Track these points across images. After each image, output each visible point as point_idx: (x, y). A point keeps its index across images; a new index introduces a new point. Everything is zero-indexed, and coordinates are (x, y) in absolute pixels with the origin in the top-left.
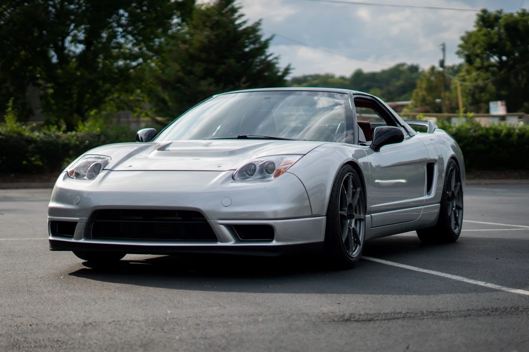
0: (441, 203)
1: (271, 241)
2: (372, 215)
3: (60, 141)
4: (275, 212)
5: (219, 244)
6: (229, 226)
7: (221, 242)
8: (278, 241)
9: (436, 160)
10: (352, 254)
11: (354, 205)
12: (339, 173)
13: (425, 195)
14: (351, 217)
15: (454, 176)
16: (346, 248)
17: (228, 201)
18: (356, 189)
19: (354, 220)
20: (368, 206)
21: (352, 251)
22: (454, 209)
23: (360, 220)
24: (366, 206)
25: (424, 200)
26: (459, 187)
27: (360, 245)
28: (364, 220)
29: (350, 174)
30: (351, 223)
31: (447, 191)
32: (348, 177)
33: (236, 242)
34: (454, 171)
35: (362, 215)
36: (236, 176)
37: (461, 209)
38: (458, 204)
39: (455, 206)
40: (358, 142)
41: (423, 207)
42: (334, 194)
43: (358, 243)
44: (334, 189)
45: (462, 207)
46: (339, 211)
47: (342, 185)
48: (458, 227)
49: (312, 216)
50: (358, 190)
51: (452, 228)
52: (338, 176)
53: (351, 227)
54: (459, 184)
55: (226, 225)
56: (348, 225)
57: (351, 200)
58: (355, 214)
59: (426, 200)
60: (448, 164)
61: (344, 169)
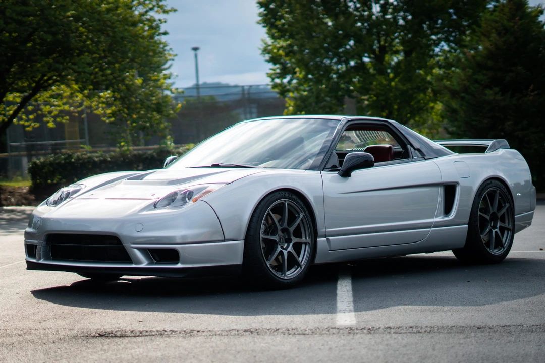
0: (470, 223)
1: (177, 263)
2: (330, 238)
4: (183, 237)
5: (134, 266)
6: (143, 250)
7: (136, 264)
8: (182, 263)
9: (458, 183)
10: (285, 275)
11: (292, 229)
12: (265, 200)
13: (437, 217)
14: (288, 241)
15: (497, 197)
16: (273, 271)
17: (139, 227)
18: (299, 214)
19: (291, 244)
20: (321, 230)
21: (285, 274)
22: (496, 230)
23: (306, 243)
24: (317, 230)
25: (432, 223)
26: (506, 208)
27: (301, 268)
28: (309, 243)
29: (285, 201)
30: (288, 246)
31: (479, 213)
32: (283, 203)
33: (149, 264)
34: (498, 191)
35: (307, 238)
36: (158, 204)
37: (511, 230)
38: (503, 225)
39: (498, 227)
40: (325, 168)
41: (432, 229)
42: (255, 220)
43: (299, 265)
44: (256, 215)
45: (512, 229)
46: (262, 236)
47: (268, 211)
48: (504, 249)
49: (225, 240)
50: (301, 215)
51: (490, 250)
52: (263, 202)
53: (284, 251)
54: (507, 205)
55: (139, 249)
56: (279, 249)
57: (285, 225)
58: (292, 238)
59: (436, 222)
60: (481, 186)
61: (273, 196)
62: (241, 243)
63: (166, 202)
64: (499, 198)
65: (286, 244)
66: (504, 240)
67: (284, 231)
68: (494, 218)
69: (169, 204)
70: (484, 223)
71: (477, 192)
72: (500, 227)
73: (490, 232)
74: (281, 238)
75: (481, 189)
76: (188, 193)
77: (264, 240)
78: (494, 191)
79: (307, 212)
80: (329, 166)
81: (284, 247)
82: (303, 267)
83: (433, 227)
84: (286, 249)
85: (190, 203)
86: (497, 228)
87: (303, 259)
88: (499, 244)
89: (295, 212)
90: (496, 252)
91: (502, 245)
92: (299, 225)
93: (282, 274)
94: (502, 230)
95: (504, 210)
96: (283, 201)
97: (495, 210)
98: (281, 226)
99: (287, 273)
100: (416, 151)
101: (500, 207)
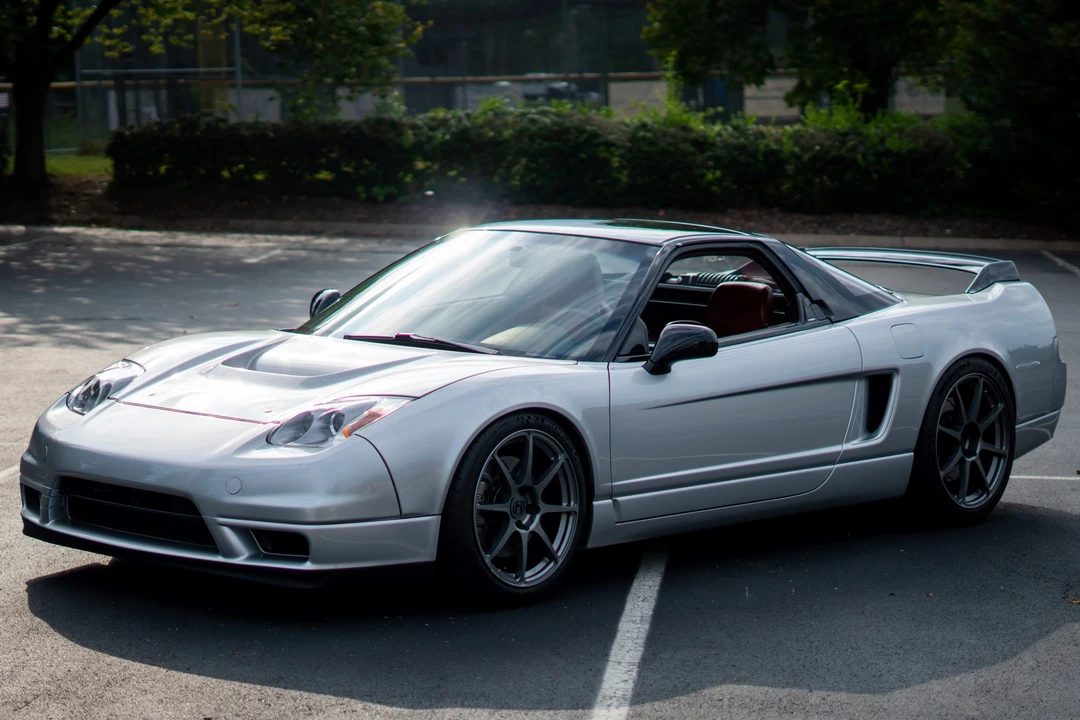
0: (921, 449)
1: (304, 560)
2: (619, 499)
3: (762, 145)
4: (320, 510)
5: (220, 559)
6: (240, 531)
7: (225, 556)
8: (314, 562)
9: (896, 370)
10: (523, 580)
11: (540, 488)
12: (488, 433)
13: (848, 441)
14: (533, 510)
15: (980, 391)
16: (497, 572)
17: (235, 485)
18: (556, 456)
19: (538, 517)
20: (601, 484)
21: (522, 575)
22: (973, 458)
23: (569, 514)
24: (593, 485)
25: (838, 453)
26: (998, 412)
27: (556, 562)
28: (575, 512)
29: (528, 432)
30: (531, 521)
31: (939, 427)
32: (524, 437)
33: (251, 558)
34: (981, 381)
35: (572, 503)
36: (275, 436)
37: (1005, 456)
38: (988, 447)
39: (978, 452)
40: (618, 354)
41: (836, 466)
42: (464, 475)
43: (552, 557)
44: (467, 465)
45: (1007, 452)
46: (477, 506)
47: (493, 456)
48: (988, 494)
49: (402, 516)
50: (561, 458)
51: (958, 499)
52: (483, 437)
53: (522, 531)
54: (1001, 406)
55: (234, 528)
56: (512, 527)
57: (527, 480)
58: (541, 504)
59: (846, 452)
60: (946, 371)
61: (505, 424)
62: (433, 521)
63: (290, 432)
64: (983, 393)
65: (528, 516)
66: (989, 479)
67: (526, 491)
68: (972, 433)
69: (295, 439)
70: (948, 446)
71: (938, 384)
72: (982, 451)
73: (962, 462)
74: (517, 505)
75: (945, 379)
76: (333, 416)
77: (482, 513)
78: (975, 381)
79: (574, 451)
80: (627, 349)
81: (524, 522)
82: (560, 561)
83: (840, 462)
84: (526, 527)
85: (339, 439)
86: (975, 455)
87: (561, 544)
88: (978, 484)
89: (549, 453)
90: (971, 501)
91: (985, 488)
92: (556, 478)
93: (516, 578)
94: (987, 458)
95: (993, 417)
96: (526, 434)
97: (974, 417)
98: (517, 482)
99: (528, 574)
100: (815, 306)
101: (985, 411)
